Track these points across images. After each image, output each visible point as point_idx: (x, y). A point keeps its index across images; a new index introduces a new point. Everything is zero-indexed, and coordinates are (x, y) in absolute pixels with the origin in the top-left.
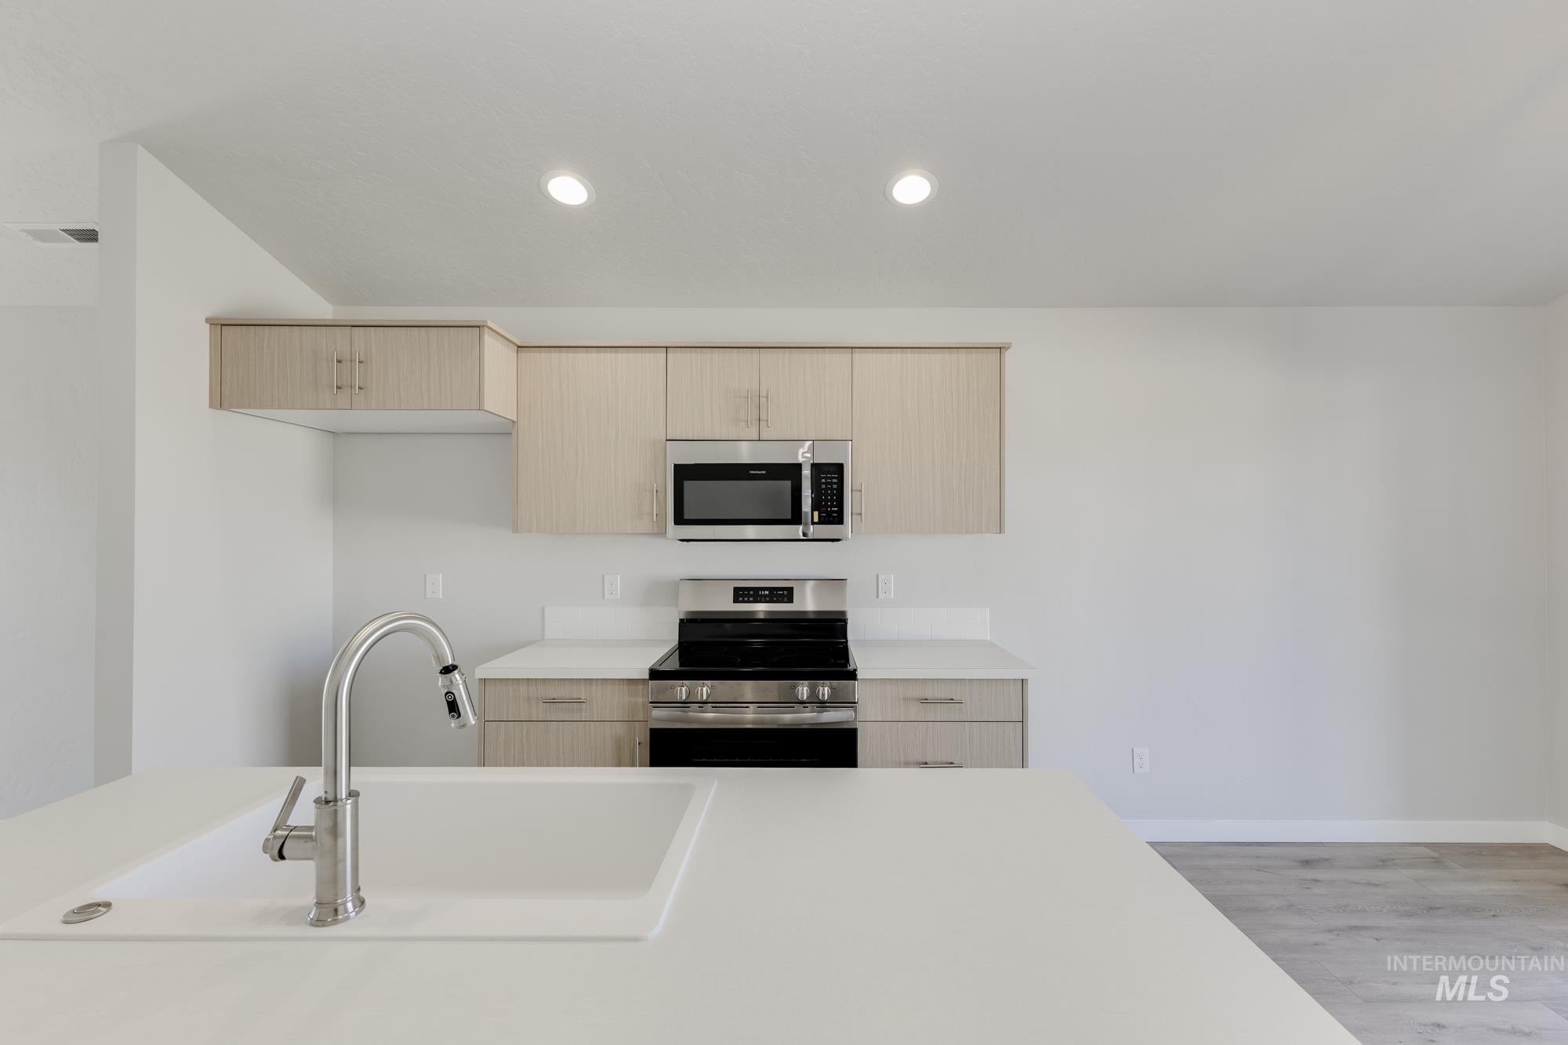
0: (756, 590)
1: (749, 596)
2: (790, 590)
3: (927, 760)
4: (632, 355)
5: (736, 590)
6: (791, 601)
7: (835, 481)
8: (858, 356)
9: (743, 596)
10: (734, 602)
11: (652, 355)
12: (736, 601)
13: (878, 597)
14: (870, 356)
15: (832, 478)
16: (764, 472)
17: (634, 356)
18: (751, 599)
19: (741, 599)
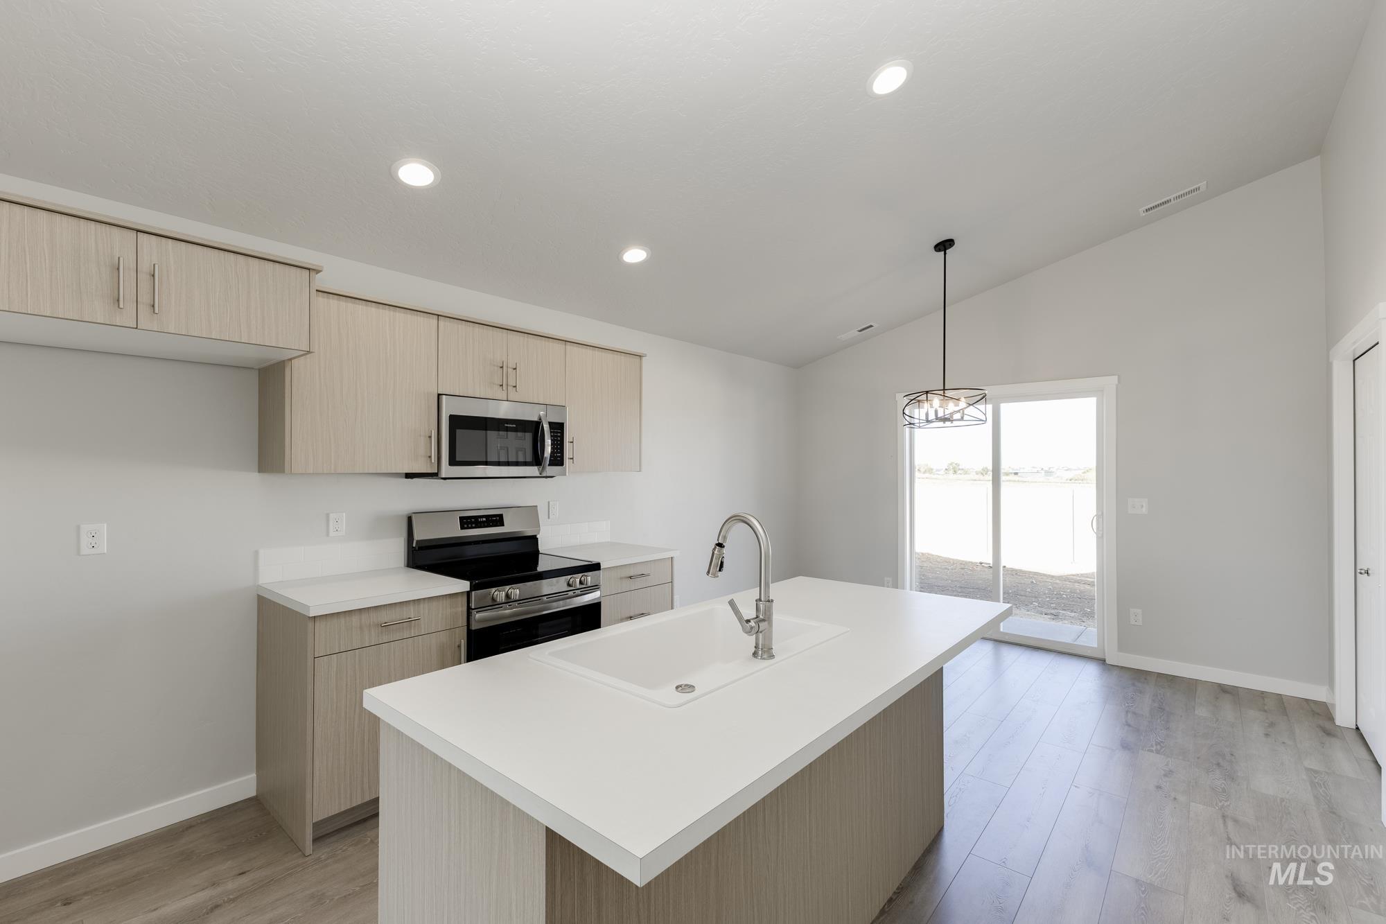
0: (476, 517)
1: (472, 523)
2: (501, 516)
3: (632, 614)
4: (409, 316)
5: (461, 518)
6: (502, 524)
7: (559, 434)
8: (569, 347)
9: (467, 523)
10: (462, 529)
11: (425, 319)
12: (462, 528)
13: (549, 518)
14: (575, 349)
15: (557, 433)
16: (514, 426)
17: (409, 317)
18: (474, 525)
19: (466, 526)
